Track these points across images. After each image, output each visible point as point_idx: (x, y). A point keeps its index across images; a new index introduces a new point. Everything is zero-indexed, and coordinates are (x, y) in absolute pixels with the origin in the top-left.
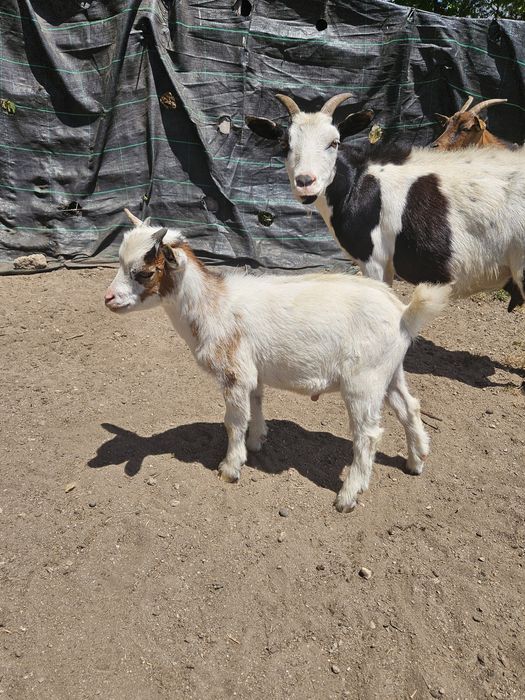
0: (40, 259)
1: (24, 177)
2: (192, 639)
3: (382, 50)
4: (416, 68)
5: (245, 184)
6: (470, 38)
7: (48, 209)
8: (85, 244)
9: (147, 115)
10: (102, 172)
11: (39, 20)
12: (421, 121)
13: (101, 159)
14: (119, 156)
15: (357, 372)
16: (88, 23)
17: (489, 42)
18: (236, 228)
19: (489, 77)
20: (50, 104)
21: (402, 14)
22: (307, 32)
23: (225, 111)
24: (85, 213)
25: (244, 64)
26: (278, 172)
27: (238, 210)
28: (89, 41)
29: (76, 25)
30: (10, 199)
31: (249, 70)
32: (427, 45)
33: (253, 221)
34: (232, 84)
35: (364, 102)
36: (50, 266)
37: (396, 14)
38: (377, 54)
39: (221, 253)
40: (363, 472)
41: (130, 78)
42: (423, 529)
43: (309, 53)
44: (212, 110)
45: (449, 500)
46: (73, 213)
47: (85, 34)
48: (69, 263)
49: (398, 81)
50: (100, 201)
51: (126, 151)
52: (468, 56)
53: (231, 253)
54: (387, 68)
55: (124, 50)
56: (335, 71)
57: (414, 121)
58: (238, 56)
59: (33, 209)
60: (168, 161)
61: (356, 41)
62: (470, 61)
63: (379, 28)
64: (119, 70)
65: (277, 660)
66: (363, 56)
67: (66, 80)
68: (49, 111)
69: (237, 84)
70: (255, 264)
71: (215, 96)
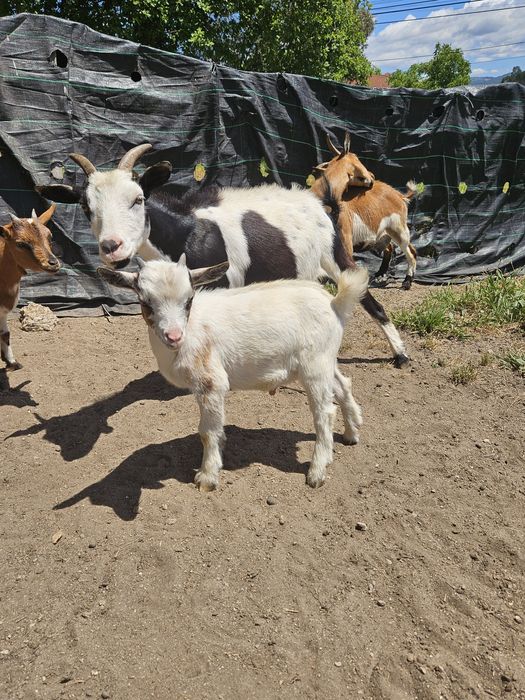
2: (261, 621)
3: (196, 99)
4: (225, 114)
5: (86, 226)
6: (264, 89)
12: (235, 159)
15: (312, 358)
17: (278, 92)
18: (87, 270)
19: (283, 121)
21: (206, 68)
22: (125, 83)
23: (56, 157)
25: (69, 112)
27: (85, 252)
32: (231, 95)
34: (59, 131)
35: (186, 144)
37: (201, 68)
38: (191, 102)
40: (326, 446)
42: (382, 482)
43: (129, 102)
44: (41, 157)
45: (387, 456)
49: (213, 125)
52: (264, 104)
53: (85, 295)
54: (201, 114)
56: (156, 117)
57: (229, 159)
58: (61, 105)
61: (170, 91)
62: (267, 109)
63: (189, 80)
65: (338, 611)
66: (178, 104)
69: (64, 131)
70: (111, 302)
71: (43, 144)
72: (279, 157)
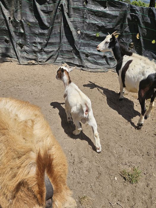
0: (33, 62)
1: (31, 41)
3: (120, 14)
4: (128, 19)
5: (83, 47)
6: (143, 11)
7: (36, 50)
8: (44, 59)
9: (60, 28)
10: (49, 41)
11: (37, 4)
12: (129, 33)
13: (49, 38)
14: (53, 38)
16: (48, 5)
17: (148, 13)
18: (80, 58)
19: (148, 22)
20: (38, 24)
22: (101, 9)
23: (79, 28)
24: (44, 51)
25: (85, 17)
26: (91, 44)
27: (80, 53)
28: (48, 9)
29: (46, 5)
30: (28, 46)
31: (86, 18)
32: (132, 14)
33: (84, 56)
34: (82, 22)
36: (36, 64)
39: (75, 63)
41: (57, 19)
43: (101, 14)
44: (76, 28)
46: (42, 51)
47: (47, 8)
48: (40, 63)
49: (124, 23)
50: (48, 48)
51: (55, 37)
52: (142, 17)
53: (78, 64)
54: (121, 19)
55: (56, 12)
56: (108, 19)
57: (127, 33)
58: (83, 15)
59: (33, 49)
60: (65, 40)
61: (114, 11)
63: (120, 8)
64: (55, 17)
66: (115, 16)
67: (42, 19)
68: (38, 26)
70: (83, 67)
71: (77, 24)
72: (144, 33)
